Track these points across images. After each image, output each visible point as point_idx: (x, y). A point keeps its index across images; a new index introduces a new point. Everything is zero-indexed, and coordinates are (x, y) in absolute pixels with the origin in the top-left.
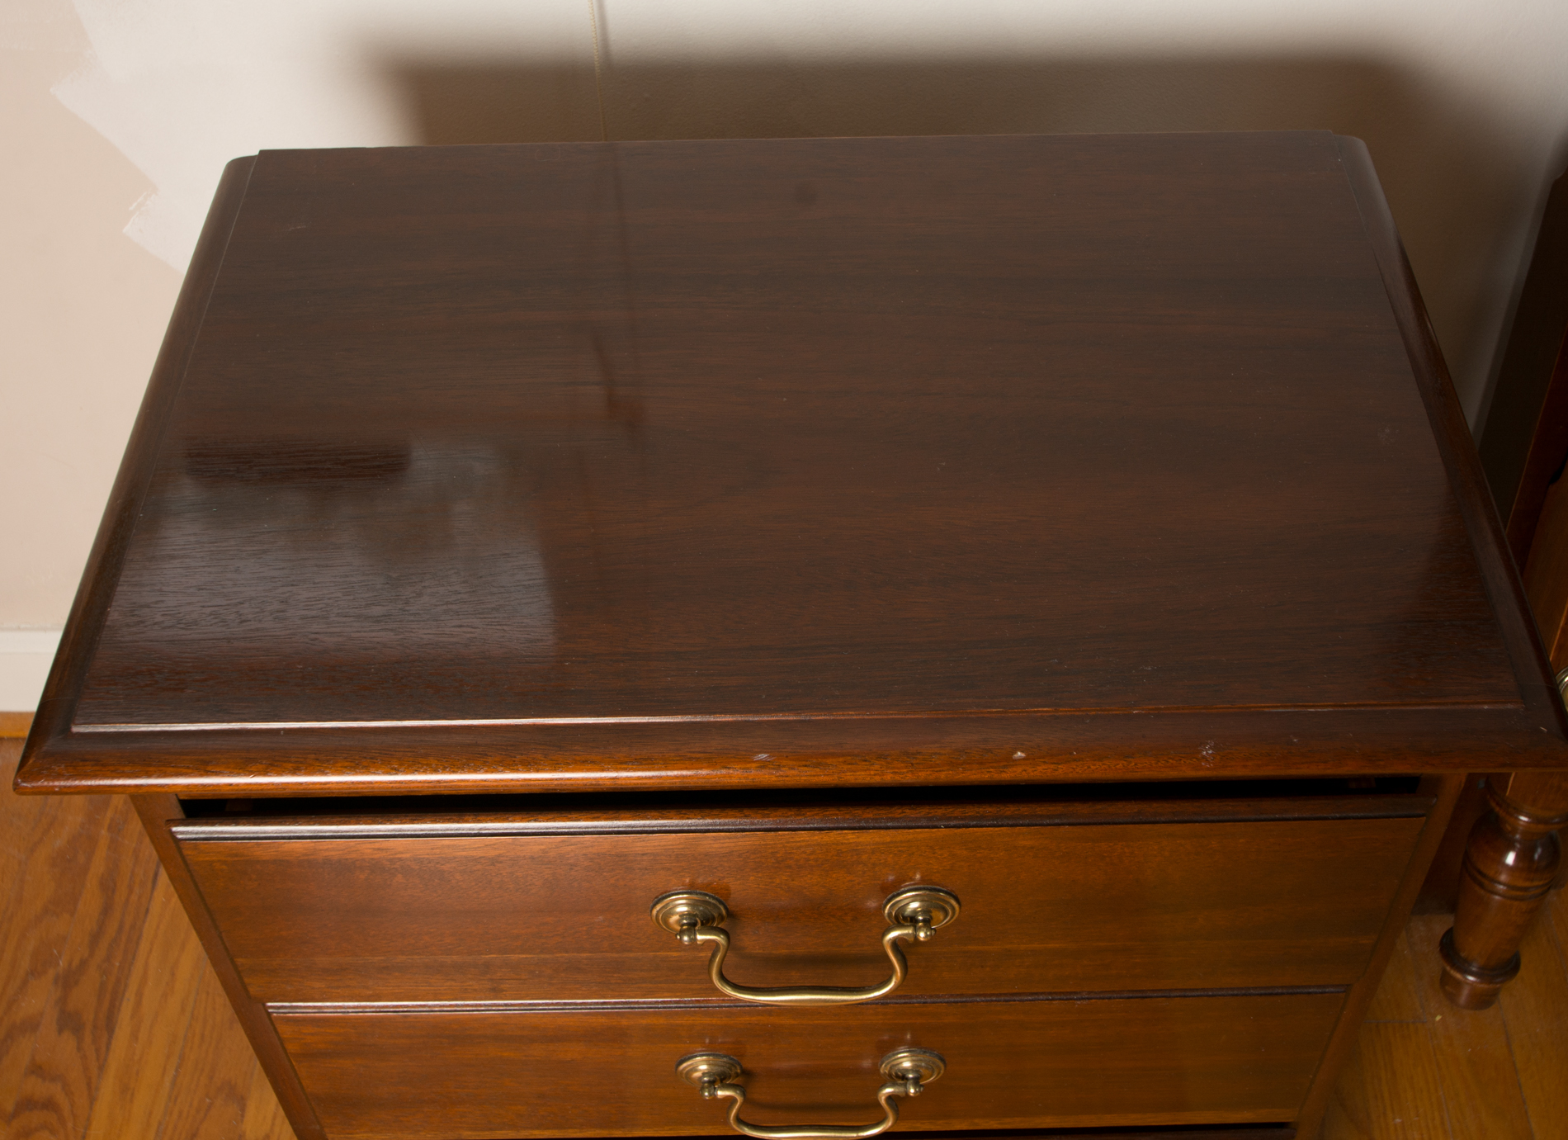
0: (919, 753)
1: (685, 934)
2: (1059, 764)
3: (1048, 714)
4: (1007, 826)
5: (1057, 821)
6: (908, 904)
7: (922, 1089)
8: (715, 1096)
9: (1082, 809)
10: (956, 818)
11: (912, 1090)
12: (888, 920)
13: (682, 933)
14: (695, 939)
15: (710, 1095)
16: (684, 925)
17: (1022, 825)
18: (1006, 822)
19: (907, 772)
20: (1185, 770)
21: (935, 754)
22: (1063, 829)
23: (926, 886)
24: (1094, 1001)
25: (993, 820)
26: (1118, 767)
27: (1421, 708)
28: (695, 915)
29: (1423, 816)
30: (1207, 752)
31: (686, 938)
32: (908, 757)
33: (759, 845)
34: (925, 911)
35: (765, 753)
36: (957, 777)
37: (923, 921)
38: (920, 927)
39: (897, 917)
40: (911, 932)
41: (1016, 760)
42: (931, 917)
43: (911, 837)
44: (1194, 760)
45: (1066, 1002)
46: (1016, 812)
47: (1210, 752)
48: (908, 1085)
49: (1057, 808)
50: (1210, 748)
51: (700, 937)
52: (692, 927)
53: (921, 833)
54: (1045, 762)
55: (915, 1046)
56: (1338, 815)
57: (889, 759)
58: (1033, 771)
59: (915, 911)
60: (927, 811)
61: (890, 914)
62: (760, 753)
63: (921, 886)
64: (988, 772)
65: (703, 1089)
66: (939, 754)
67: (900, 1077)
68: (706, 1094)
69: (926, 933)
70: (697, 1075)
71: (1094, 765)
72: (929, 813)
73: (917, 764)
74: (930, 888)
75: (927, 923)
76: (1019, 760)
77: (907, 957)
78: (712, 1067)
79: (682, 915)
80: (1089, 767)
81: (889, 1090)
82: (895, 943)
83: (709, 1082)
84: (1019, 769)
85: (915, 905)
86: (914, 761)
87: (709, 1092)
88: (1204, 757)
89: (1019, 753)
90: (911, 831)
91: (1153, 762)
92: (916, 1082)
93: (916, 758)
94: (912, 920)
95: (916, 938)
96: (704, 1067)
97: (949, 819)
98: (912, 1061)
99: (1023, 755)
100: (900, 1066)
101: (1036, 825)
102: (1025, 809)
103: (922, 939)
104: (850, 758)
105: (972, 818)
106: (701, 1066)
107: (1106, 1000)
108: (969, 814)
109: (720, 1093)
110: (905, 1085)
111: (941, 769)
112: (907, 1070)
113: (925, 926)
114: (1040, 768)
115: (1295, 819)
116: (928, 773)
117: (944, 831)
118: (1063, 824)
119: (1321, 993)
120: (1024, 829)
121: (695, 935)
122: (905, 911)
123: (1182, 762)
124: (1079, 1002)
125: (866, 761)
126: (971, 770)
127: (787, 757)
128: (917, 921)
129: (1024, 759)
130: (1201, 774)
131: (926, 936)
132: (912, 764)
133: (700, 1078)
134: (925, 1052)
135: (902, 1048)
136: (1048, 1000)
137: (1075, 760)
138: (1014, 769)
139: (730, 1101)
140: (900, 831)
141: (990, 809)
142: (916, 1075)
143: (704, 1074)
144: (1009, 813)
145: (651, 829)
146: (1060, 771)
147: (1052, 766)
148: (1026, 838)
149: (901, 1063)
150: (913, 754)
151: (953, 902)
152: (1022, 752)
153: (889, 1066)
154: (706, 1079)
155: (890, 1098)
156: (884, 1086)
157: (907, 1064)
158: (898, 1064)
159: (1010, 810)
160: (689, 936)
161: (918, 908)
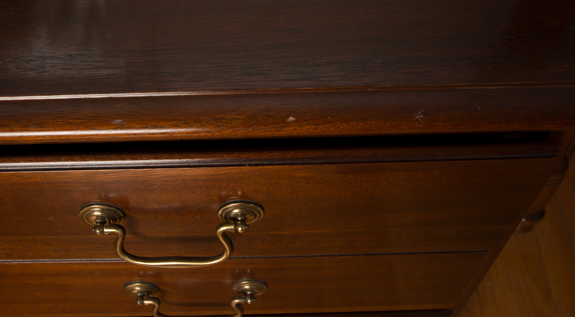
0: (223, 118)
1: (97, 229)
2: (318, 125)
3: (311, 91)
4: (288, 164)
5: (320, 161)
6: (232, 210)
7: (254, 300)
8: (143, 303)
9: (336, 153)
10: (256, 160)
11: (249, 301)
12: (221, 219)
13: (96, 227)
14: (103, 231)
15: (141, 303)
16: (97, 223)
17: (298, 164)
18: (288, 162)
19: (215, 131)
20: (405, 129)
21: (234, 119)
22: (323, 166)
23: (242, 200)
24: (347, 257)
25: (279, 161)
26: (358, 127)
27: (562, 86)
28: (105, 218)
29: (553, 156)
30: (419, 116)
31: (98, 231)
32: (216, 121)
33: (133, 177)
34: (242, 215)
35: (120, 119)
36: (249, 134)
37: (241, 220)
38: (239, 224)
39: (225, 217)
40: (233, 227)
41: (289, 123)
42: (246, 218)
43: (228, 171)
44: (411, 122)
45: (332, 257)
46: (294, 156)
47: (421, 116)
48: (247, 299)
49: (320, 153)
50: (421, 114)
51: (105, 230)
52: (103, 223)
53: (234, 169)
54: (308, 124)
55: (252, 278)
56: (499, 157)
57: (203, 123)
58: (301, 130)
59: (236, 214)
60: (237, 155)
61: (221, 215)
62: (117, 119)
63: (239, 200)
64: (270, 131)
65: (137, 300)
66: (237, 119)
67: (243, 294)
68: (139, 303)
69: (242, 228)
70: (136, 292)
71: (342, 126)
72: (238, 157)
73: (221, 125)
74: (244, 201)
75: (243, 222)
76: (291, 122)
77: (233, 241)
78: (142, 289)
79: (97, 216)
80: (339, 127)
81: (237, 301)
82: (224, 233)
83: (141, 296)
84: (291, 129)
85: (236, 211)
86: (219, 124)
87: (140, 302)
88: (417, 120)
89: (291, 118)
90: (227, 168)
91: (382, 123)
92: (252, 297)
93: (221, 122)
94: (234, 220)
95: (236, 230)
96: (138, 288)
97: (251, 160)
98: (250, 285)
99: (294, 119)
100: (243, 288)
101: (307, 164)
102: (299, 154)
103: (240, 232)
104: (176, 122)
105: (266, 160)
106: (137, 288)
107: (354, 256)
108: (264, 157)
109: (146, 302)
110: (245, 298)
111: (238, 129)
112: (247, 290)
113: (241, 224)
114: (305, 128)
115: (472, 159)
116: (230, 131)
117: (248, 168)
118: (324, 163)
119: (474, 251)
120: (299, 166)
121: (103, 229)
122: (230, 215)
123: (402, 123)
124: (339, 257)
125: (187, 124)
126: (259, 130)
127: (134, 121)
128: (238, 221)
129: (294, 122)
130: (415, 131)
131: (242, 230)
132: (219, 126)
133: (136, 294)
134: (256, 281)
135: (245, 278)
136: (321, 256)
137: (329, 122)
138: (288, 129)
139: (151, 306)
140: (220, 168)
141: (277, 154)
142: (251, 293)
143: (139, 292)
144: (289, 156)
145: (65, 167)
146: (319, 130)
147: (314, 127)
148: (300, 171)
149: (244, 286)
150: (219, 119)
151: (259, 209)
152: (293, 117)
153: (238, 287)
154: (139, 294)
155: (238, 305)
156: (234, 298)
157: (247, 287)
158: (241, 287)
159: (290, 154)
160: (100, 230)
161: (238, 212)
